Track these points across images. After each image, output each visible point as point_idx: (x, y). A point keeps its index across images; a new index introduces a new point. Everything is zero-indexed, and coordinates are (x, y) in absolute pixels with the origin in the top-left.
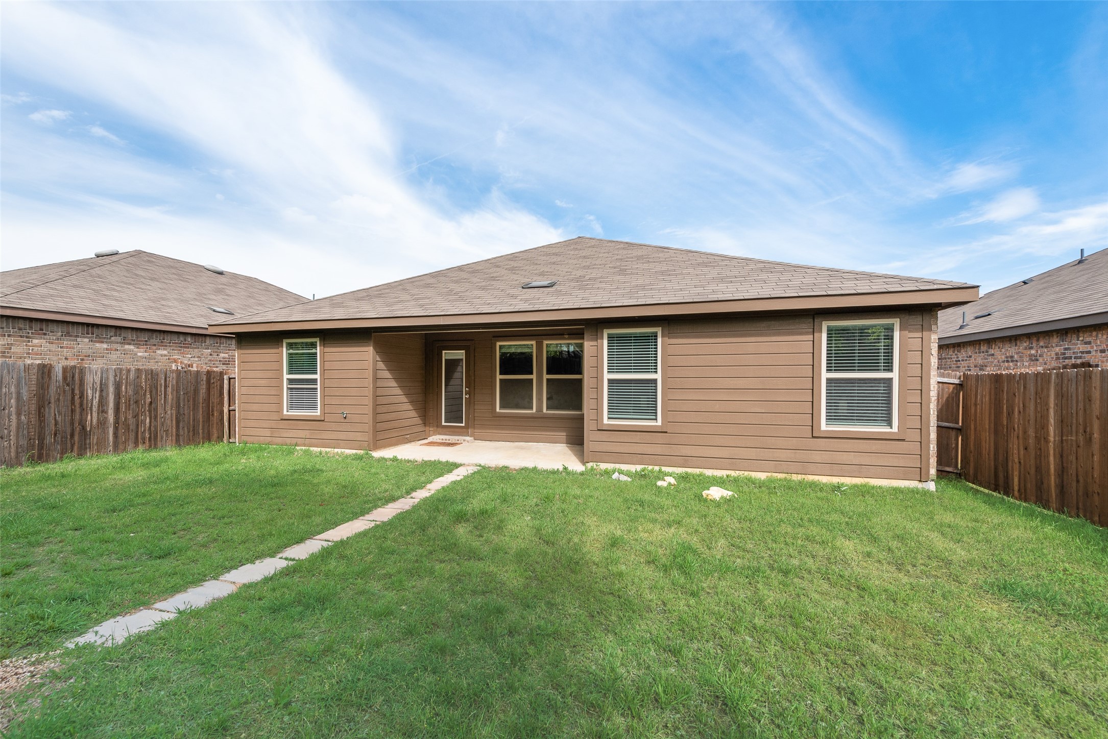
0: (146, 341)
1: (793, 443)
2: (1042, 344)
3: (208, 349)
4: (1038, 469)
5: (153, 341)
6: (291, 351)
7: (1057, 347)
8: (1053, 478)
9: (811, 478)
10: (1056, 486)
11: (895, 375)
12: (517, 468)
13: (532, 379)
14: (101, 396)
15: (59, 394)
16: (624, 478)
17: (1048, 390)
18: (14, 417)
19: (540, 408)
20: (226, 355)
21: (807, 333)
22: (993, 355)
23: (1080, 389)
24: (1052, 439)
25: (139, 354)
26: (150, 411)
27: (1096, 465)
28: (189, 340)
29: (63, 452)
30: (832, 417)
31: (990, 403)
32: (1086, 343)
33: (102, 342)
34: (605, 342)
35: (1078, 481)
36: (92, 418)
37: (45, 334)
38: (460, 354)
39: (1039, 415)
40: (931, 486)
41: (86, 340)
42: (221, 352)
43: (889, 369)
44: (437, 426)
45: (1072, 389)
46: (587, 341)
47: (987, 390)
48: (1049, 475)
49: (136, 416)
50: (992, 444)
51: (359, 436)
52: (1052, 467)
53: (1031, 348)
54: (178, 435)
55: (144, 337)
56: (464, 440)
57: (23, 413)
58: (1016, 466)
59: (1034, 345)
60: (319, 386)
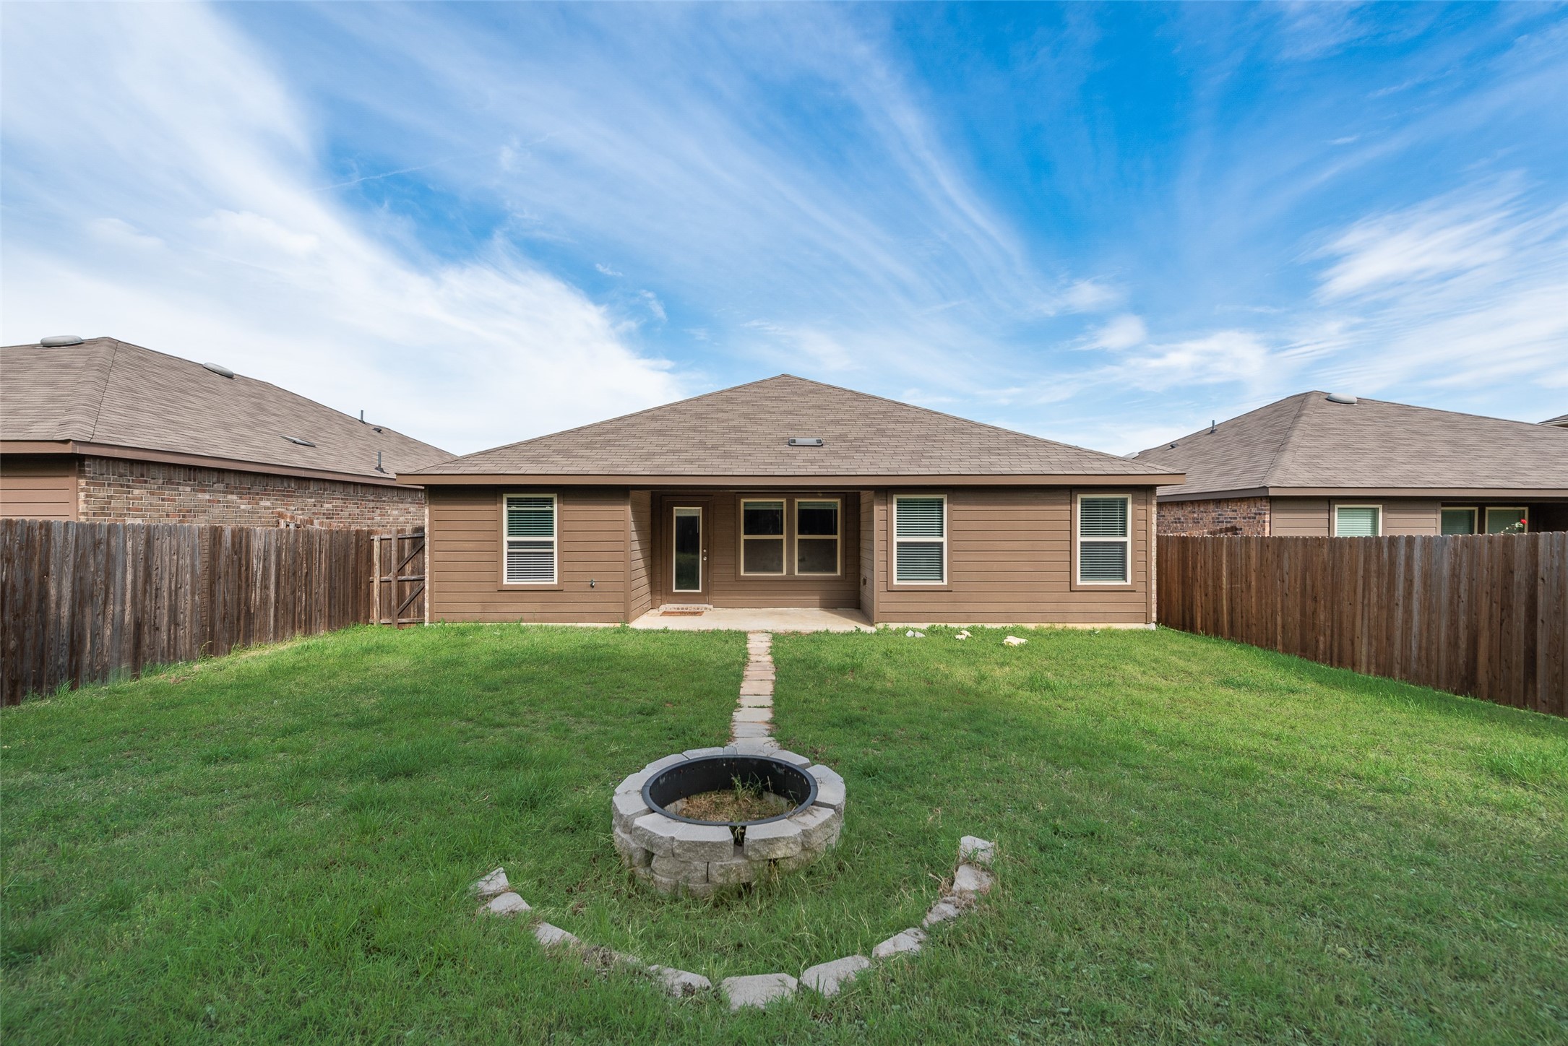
0: (249, 489)
1: (1056, 596)
2: (1202, 509)
3: (311, 497)
4: (1215, 610)
5: (257, 488)
6: (514, 508)
7: (1212, 513)
8: (1225, 616)
9: (1070, 626)
10: (1228, 621)
11: (1128, 539)
12: (808, 632)
13: (782, 540)
14: (264, 567)
15: (228, 566)
16: (918, 635)
17: (1222, 550)
18: (189, 598)
19: (791, 571)
20: (330, 506)
21: (1066, 504)
22: (1164, 516)
23: (1243, 550)
24: (1224, 587)
25: (243, 507)
26: (306, 585)
27: (1254, 604)
28: (293, 485)
29: (230, 644)
30: (1085, 575)
31: (1178, 559)
32: (1233, 511)
33: (204, 491)
34: (895, 507)
35: (1242, 617)
36: (256, 596)
37: (146, 482)
38: (695, 511)
39: (1215, 569)
40: (1153, 627)
41: (188, 489)
42: (324, 502)
43: (1125, 535)
44: (667, 594)
45: (1238, 550)
46: (878, 504)
47: (1176, 549)
48: (1223, 614)
49: (293, 592)
50: (1180, 593)
51: (612, 607)
52: (1225, 608)
53: (1194, 512)
54: (330, 616)
55: (247, 482)
56: (706, 609)
57: (197, 592)
58: (1199, 609)
59: (1196, 510)
60: (555, 550)
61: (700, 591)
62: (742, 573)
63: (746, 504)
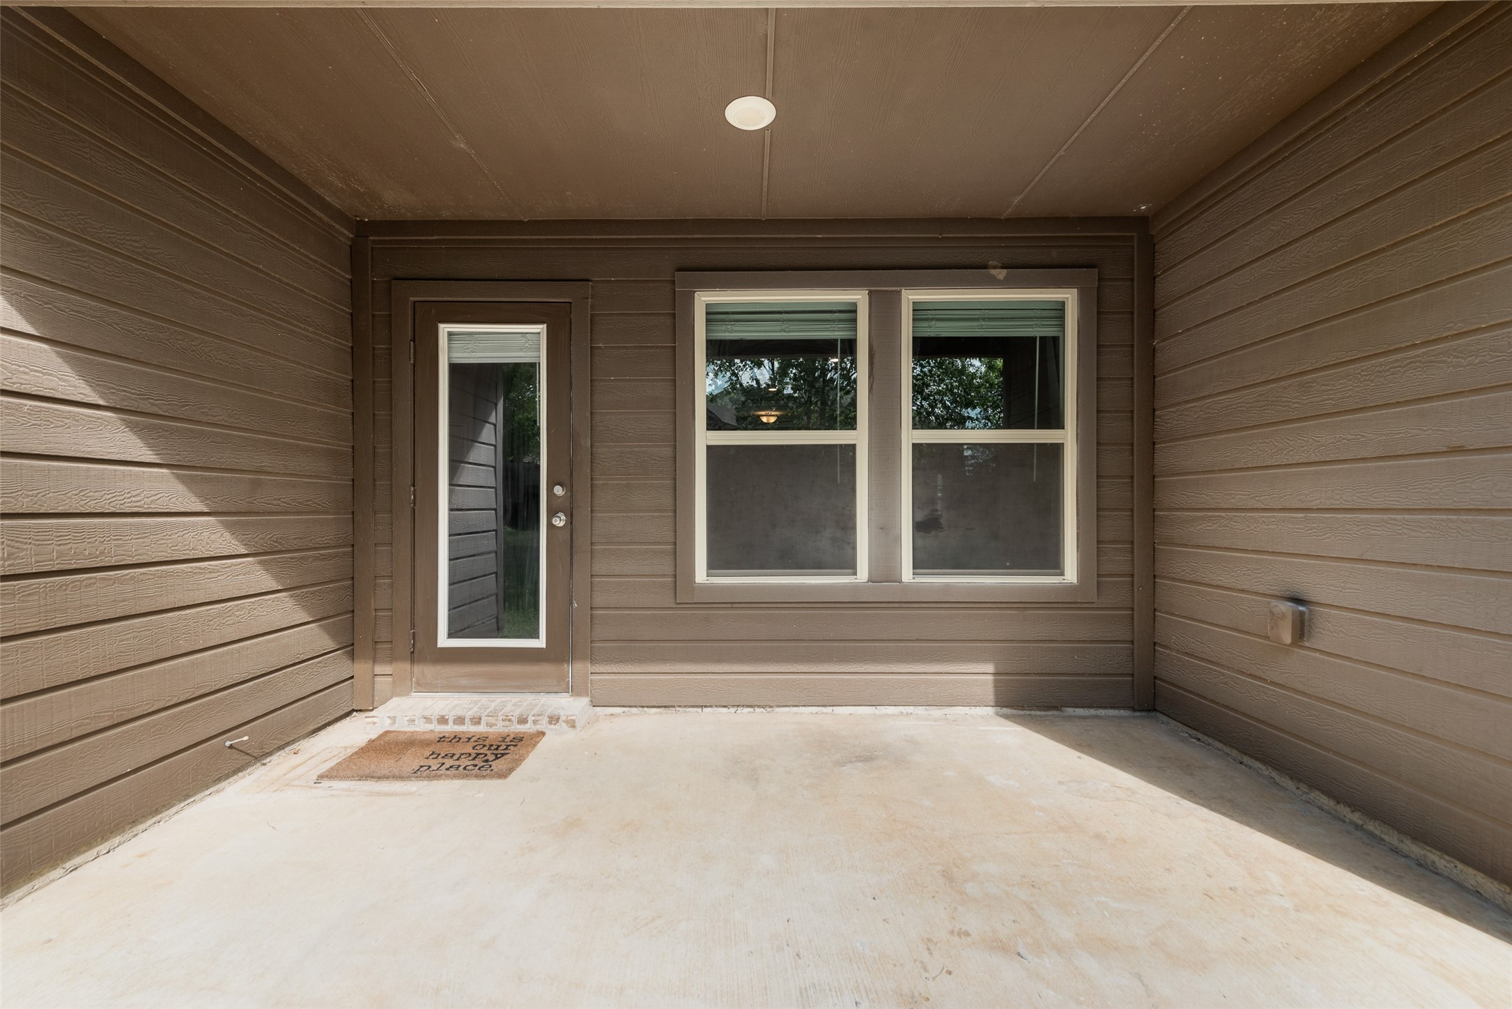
13: (853, 448)
19: (885, 567)
38: (524, 341)
61: (540, 643)
62: (701, 574)
63: (714, 315)
